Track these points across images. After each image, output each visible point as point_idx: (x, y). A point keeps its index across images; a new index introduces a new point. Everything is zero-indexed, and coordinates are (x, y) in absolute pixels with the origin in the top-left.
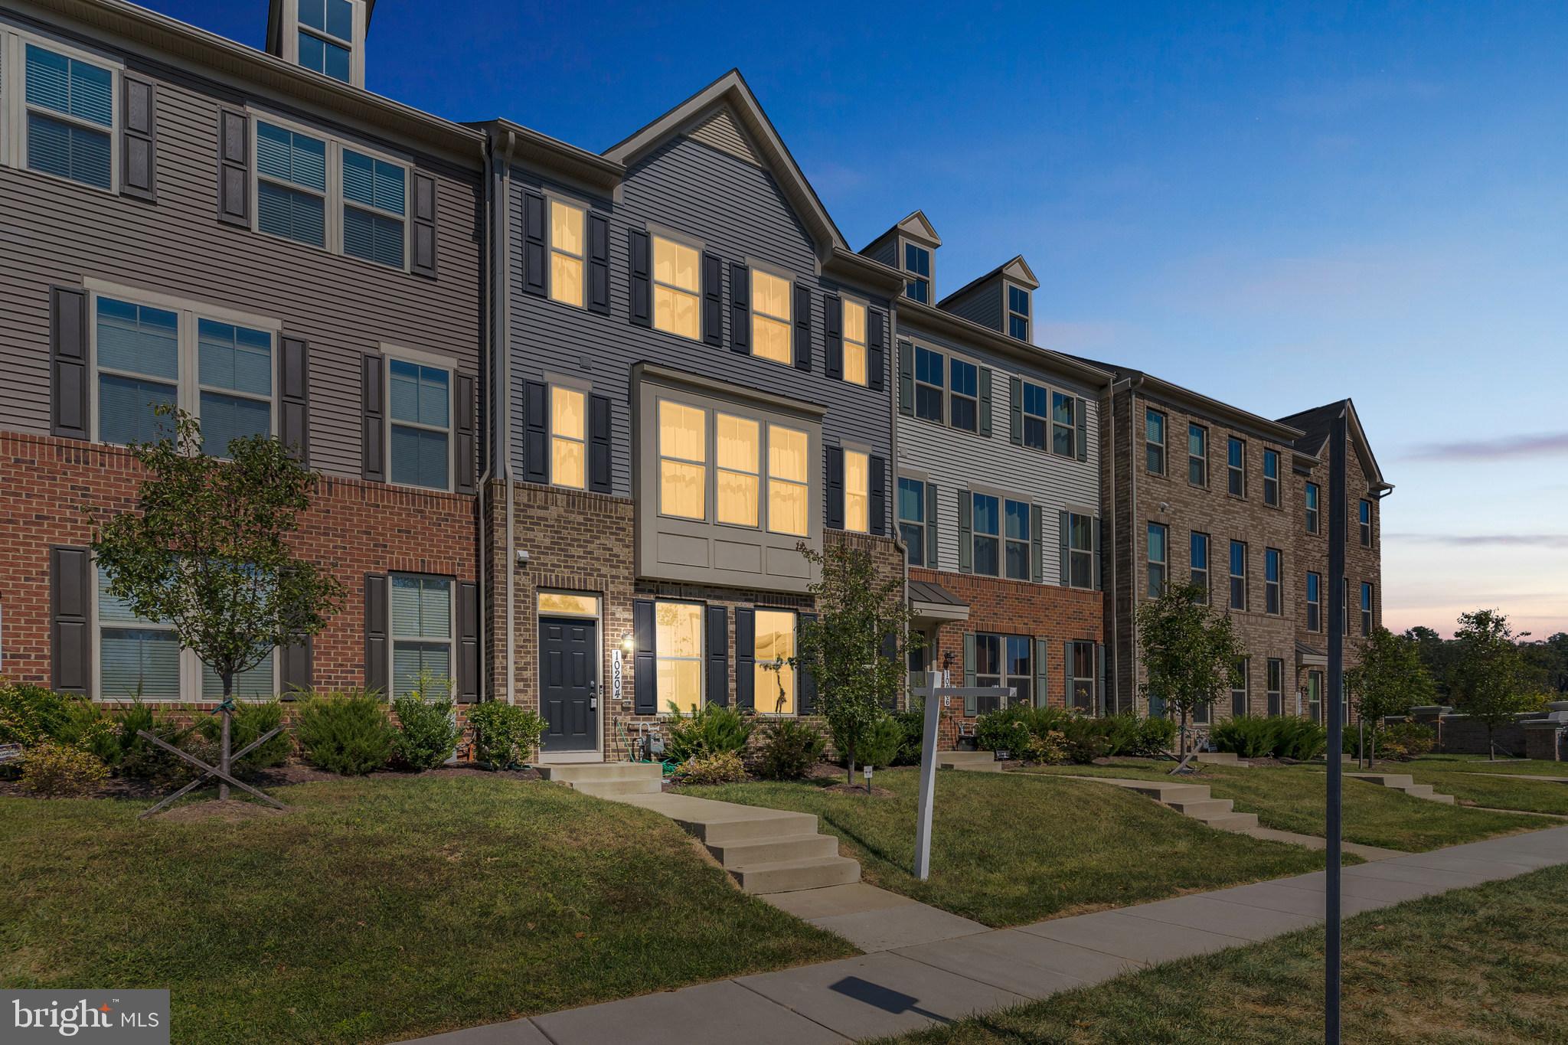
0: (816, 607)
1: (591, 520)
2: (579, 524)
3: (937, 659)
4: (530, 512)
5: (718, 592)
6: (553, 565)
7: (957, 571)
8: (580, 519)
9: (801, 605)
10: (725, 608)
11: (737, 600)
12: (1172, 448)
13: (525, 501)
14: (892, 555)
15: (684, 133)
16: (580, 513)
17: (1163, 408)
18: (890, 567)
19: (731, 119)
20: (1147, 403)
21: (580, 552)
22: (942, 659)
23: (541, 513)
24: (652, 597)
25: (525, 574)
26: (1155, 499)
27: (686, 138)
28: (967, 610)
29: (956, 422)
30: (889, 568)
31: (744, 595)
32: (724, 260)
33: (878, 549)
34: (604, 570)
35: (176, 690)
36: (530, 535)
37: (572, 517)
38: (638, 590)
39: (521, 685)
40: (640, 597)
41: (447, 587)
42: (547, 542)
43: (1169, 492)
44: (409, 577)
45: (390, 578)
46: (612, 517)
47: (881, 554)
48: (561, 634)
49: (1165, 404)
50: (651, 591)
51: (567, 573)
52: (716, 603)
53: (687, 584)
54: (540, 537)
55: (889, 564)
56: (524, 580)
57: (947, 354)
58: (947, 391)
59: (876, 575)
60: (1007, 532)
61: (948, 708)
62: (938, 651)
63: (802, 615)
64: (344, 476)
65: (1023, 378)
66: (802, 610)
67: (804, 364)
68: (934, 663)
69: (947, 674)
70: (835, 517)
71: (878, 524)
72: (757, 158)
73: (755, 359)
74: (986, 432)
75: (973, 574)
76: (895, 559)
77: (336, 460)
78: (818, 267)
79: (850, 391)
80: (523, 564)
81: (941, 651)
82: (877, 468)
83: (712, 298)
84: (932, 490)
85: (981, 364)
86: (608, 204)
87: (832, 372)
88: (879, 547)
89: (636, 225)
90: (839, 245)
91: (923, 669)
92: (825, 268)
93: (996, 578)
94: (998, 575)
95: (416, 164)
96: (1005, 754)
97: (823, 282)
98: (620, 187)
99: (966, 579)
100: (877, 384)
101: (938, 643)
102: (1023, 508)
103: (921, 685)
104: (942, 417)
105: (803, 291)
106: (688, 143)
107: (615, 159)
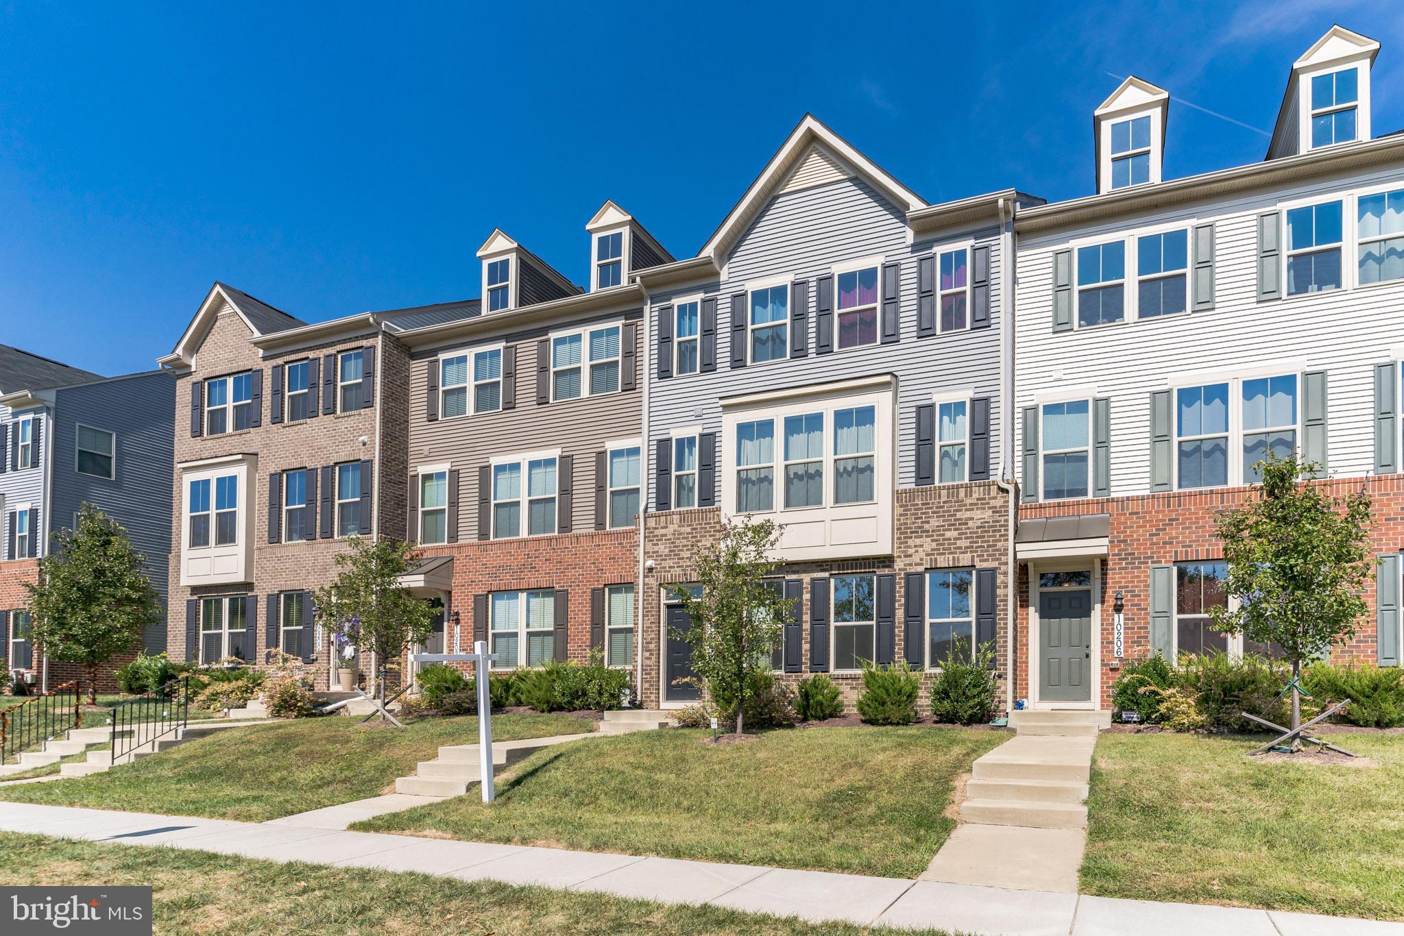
0: (895, 567)
1: (696, 529)
2: (688, 533)
3: (1103, 602)
4: (657, 532)
5: (795, 568)
6: (670, 567)
7: (1147, 493)
8: (689, 529)
9: (878, 567)
10: (801, 581)
11: (813, 571)
13: (654, 525)
14: (995, 498)
15: (775, 194)
16: (688, 526)
18: (991, 511)
19: (820, 154)
21: (688, 554)
22: (1111, 602)
23: (663, 531)
25: (653, 576)
27: (777, 197)
28: (1105, 541)
29: (1149, 310)
30: (990, 513)
31: (820, 566)
32: (810, 279)
33: (975, 496)
36: (656, 548)
37: (683, 530)
39: (647, 654)
42: (667, 550)
44: (615, 588)
45: (606, 590)
46: (710, 523)
47: (978, 499)
48: (680, 616)
51: (679, 572)
52: (794, 577)
54: (663, 548)
55: (989, 508)
56: (652, 581)
57: (1130, 237)
58: (1131, 280)
59: (970, 523)
60: (1247, 423)
61: (1121, 659)
62: (1104, 592)
63: (879, 577)
64: (584, 531)
65: (1285, 207)
66: (879, 572)
67: (892, 337)
68: (1098, 607)
69: (1119, 619)
70: (924, 474)
71: (980, 469)
72: (842, 172)
73: (838, 353)
74: (1206, 304)
75: (1176, 489)
76: (998, 503)
77: (583, 523)
78: (910, 236)
79: (945, 342)
80: (651, 569)
81: (1110, 592)
82: (981, 409)
83: (799, 317)
84: (1103, 404)
85: (1195, 222)
86: (716, 286)
87: (925, 331)
88: (977, 493)
89: (737, 290)
90: (916, 205)
91: (1089, 616)
92: (917, 233)
93: (1224, 487)
94: (1226, 483)
95: (626, 319)
96: (1135, 717)
97: (916, 248)
98: (726, 268)
99: (1161, 497)
100: (983, 322)
101: (1104, 583)
102: (1285, 384)
103: (1086, 632)
104: (1120, 314)
105: (892, 268)
106: (781, 200)
107: (709, 251)
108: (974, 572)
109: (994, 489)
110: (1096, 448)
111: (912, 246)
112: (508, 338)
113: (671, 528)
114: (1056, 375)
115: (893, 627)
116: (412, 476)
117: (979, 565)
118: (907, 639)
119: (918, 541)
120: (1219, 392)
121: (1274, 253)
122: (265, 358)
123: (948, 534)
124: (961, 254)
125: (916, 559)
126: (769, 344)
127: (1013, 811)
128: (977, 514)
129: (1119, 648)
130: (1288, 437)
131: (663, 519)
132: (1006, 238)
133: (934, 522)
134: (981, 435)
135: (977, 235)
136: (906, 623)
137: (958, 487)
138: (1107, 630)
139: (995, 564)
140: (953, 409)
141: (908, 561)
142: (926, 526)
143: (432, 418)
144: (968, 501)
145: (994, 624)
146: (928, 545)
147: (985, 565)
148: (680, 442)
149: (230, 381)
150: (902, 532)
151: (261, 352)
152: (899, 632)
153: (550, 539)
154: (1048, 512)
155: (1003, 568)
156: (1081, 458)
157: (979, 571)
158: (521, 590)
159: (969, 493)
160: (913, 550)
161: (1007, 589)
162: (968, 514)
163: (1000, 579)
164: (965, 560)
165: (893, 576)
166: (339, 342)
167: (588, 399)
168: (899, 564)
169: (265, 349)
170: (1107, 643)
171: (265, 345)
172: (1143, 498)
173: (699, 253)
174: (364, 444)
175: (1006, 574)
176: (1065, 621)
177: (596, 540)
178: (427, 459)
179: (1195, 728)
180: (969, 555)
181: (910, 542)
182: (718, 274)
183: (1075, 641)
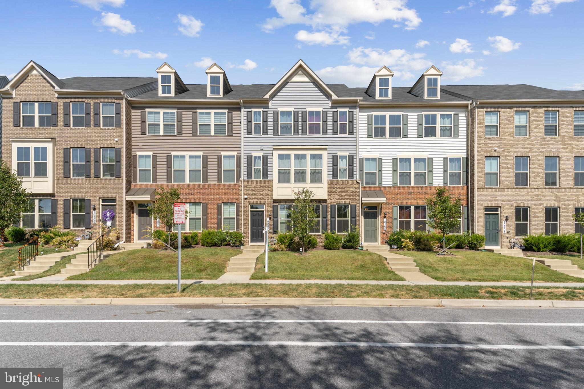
2: (259, 188)
4: (248, 187)
6: (253, 198)
7: (391, 186)
8: (259, 186)
9: (322, 202)
12: (502, 125)
13: (247, 184)
14: (356, 184)
15: (288, 81)
17: (497, 109)
19: (302, 72)
20: (486, 109)
21: (259, 195)
22: (383, 215)
23: (250, 186)
24: (278, 204)
25: (247, 201)
26: (490, 147)
27: (289, 82)
29: (391, 135)
30: (354, 189)
32: (300, 111)
33: (350, 183)
34: (265, 198)
35: (185, 230)
36: (247, 192)
37: (257, 186)
38: (274, 203)
40: (275, 204)
41: (234, 205)
42: (252, 193)
43: (500, 143)
44: (226, 203)
45: (223, 204)
46: (267, 185)
47: (351, 185)
48: (256, 215)
49: (498, 108)
50: (277, 203)
51: (256, 200)
53: (287, 200)
54: (250, 192)
55: (354, 187)
56: (246, 203)
57: (388, 114)
58: (387, 126)
59: (349, 192)
60: (415, 169)
61: (385, 231)
62: (381, 212)
63: (322, 206)
64: (214, 183)
65: (424, 113)
66: (323, 204)
67: (325, 133)
68: (380, 216)
69: (385, 220)
70: (335, 175)
71: (351, 176)
72: (310, 80)
73: (308, 136)
74: (406, 136)
75: (398, 186)
76: (357, 186)
77: (212, 180)
78: (330, 104)
79: (340, 137)
80: (246, 199)
81: (383, 212)
82: (351, 159)
83: (296, 122)
84: (380, 160)
85: (403, 113)
86: (267, 107)
87: (335, 133)
88: (351, 183)
89: (275, 110)
90: (334, 97)
91: (377, 219)
92: (332, 103)
93: (409, 186)
94: (410, 185)
95: (228, 110)
96: (395, 247)
97: (332, 107)
98: (271, 102)
99: (395, 187)
100: (351, 133)
101: (381, 210)
102: (424, 160)
103: (376, 223)
104: (385, 135)
105: (325, 113)
106: (289, 83)
107: (267, 97)
108: (350, 206)
109: (355, 182)
110: (378, 172)
111: (331, 107)
112: (178, 108)
113: (253, 186)
114: (368, 150)
115: (327, 220)
116: (134, 155)
117: (351, 204)
118: (331, 224)
119: (334, 195)
120: (409, 160)
121: (422, 125)
122: (58, 98)
123: (343, 194)
124: (345, 112)
125: (333, 201)
126: (286, 129)
127: (403, 268)
128: (351, 189)
129: (385, 228)
130: (424, 174)
131: (250, 182)
132: (358, 110)
133: (339, 190)
134: (351, 165)
135: (350, 107)
136: (331, 219)
137: (345, 180)
138: (382, 223)
139: (356, 204)
140: (343, 157)
141: (331, 201)
142: (336, 191)
143: (143, 133)
144: (348, 185)
145: (356, 220)
146: (337, 197)
147: (353, 204)
148: (255, 157)
149: (37, 105)
150: (330, 193)
151: (56, 95)
152: (329, 222)
153: (200, 185)
154: (366, 189)
155: (358, 205)
156: (375, 174)
157: (351, 206)
158: (187, 203)
159: (348, 183)
160: (332, 198)
161: (359, 210)
162: (348, 189)
163: (357, 208)
164: (347, 202)
165: (327, 205)
166: (101, 98)
167: (213, 136)
168: (328, 202)
169: (58, 94)
170: (382, 226)
171: (59, 93)
172: (391, 187)
173: (264, 96)
174: (117, 142)
175: (359, 206)
176: (370, 220)
177: (219, 187)
178: (141, 149)
179: (413, 249)
180: (348, 201)
181: (332, 196)
182: (268, 103)
183: (373, 226)
